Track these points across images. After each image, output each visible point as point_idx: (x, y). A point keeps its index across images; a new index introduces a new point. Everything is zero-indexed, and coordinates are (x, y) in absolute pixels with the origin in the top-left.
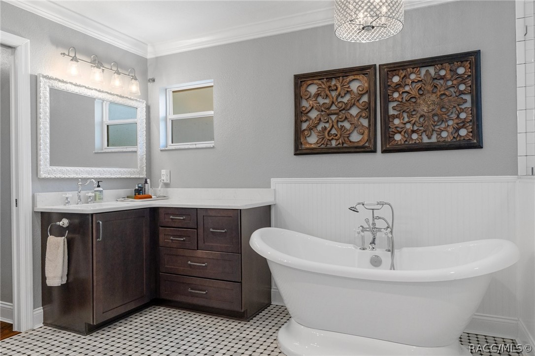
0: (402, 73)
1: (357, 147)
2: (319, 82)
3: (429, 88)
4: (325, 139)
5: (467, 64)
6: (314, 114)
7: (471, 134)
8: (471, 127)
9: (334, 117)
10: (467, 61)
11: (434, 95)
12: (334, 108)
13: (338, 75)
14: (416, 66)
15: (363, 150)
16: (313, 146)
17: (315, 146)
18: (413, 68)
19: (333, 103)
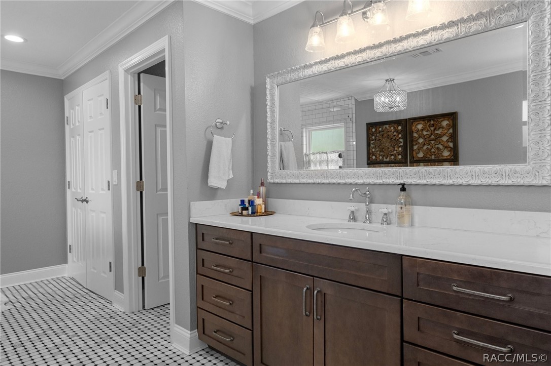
6: (445, 139)
9: (433, 142)
12: (433, 137)
19: (432, 134)
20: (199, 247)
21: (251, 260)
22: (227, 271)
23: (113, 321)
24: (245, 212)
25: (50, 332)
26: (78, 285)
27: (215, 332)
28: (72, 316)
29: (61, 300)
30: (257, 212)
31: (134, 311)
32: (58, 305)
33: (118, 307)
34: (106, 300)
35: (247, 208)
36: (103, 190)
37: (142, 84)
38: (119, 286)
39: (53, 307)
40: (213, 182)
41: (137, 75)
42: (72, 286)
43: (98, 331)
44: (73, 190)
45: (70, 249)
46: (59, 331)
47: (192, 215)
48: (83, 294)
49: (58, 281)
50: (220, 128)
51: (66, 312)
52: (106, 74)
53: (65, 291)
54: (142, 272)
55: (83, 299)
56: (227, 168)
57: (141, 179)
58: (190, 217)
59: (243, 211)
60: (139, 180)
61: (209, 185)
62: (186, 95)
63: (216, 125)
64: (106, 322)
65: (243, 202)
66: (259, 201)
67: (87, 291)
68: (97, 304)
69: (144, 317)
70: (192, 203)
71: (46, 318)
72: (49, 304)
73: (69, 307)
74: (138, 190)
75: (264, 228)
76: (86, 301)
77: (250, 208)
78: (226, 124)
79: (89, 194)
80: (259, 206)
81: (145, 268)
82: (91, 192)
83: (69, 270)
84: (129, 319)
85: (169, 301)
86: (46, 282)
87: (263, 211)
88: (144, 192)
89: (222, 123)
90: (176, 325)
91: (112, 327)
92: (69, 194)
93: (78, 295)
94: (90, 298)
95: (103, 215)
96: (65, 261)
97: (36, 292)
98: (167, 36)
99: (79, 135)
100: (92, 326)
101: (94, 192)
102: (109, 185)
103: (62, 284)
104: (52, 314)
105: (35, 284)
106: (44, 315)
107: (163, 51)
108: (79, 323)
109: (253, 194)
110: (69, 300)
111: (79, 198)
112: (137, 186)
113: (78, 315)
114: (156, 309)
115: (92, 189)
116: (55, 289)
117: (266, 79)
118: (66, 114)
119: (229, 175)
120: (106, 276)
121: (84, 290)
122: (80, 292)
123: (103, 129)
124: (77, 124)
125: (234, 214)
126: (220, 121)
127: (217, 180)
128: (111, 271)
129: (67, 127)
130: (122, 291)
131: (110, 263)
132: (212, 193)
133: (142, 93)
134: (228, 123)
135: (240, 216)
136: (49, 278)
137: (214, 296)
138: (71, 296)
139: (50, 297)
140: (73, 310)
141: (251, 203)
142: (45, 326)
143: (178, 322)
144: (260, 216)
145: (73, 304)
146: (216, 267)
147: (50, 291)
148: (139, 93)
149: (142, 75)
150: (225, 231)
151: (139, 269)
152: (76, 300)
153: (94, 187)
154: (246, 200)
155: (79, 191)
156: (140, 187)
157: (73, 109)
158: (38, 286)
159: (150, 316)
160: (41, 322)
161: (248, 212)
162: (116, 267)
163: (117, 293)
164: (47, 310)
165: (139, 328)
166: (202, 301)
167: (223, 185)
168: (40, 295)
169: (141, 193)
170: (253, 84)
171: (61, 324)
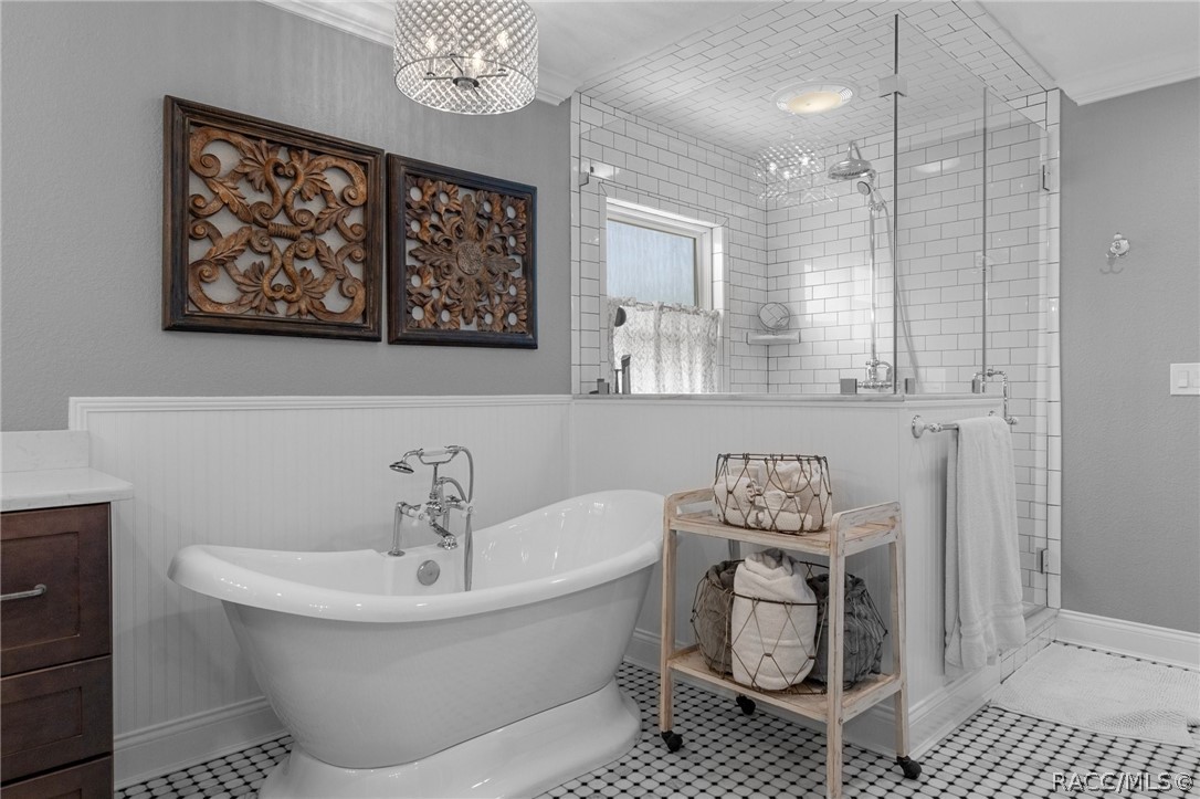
0: (429, 187)
1: (342, 326)
2: (246, 143)
3: (471, 229)
4: (261, 295)
5: (521, 204)
6: (227, 225)
7: (524, 324)
8: (525, 312)
9: (282, 244)
10: (522, 199)
11: (477, 245)
12: (281, 220)
13: (300, 143)
14: (454, 181)
15: (355, 333)
16: (225, 310)
17: (233, 312)
18: (448, 183)
19: (284, 207)
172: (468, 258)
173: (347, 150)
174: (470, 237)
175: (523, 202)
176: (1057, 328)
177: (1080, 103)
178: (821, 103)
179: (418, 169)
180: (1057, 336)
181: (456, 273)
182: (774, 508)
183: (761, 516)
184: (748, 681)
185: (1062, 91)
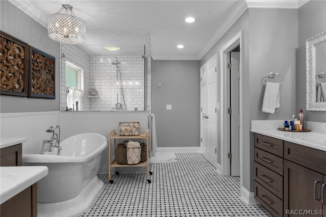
0: (36, 55)
3: (44, 67)
4: (1, 83)
7: (53, 93)
8: (53, 90)
11: (45, 71)
13: (11, 39)
14: (41, 54)
20: (256, 146)
21: (282, 157)
22: (269, 162)
23: (215, 177)
24: (287, 129)
25: (189, 175)
26: (203, 158)
27: (262, 196)
28: (198, 171)
29: (195, 163)
30: (296, 129)
31: (225, 175)
32: (194, 164)
33: (219, 172)
34: (214, 167)
35: (289, 126)
36: (214, 112)
37: (231, 58)
38: (219, 161)
39: (192, 165)
40: (265, 109)
41: (229, 54)
42: (201, 157)
43: (208, 180)
44: (203, 112)
45: (201, 140)
46: (192, 175)
47: (252, 128)
48: (205, 162)
49: (196, 154)
50: (272, 78)
51: (196, 168)
52: (216, 55)
53: (198, 159)
54: (230, 156)
55: (204, 164)
56: (275, 101)
57: (231, 107)
58: (251, 129)
59: (286, 128)
60: (229, 108)
61: (263, 111)
62: (249, 62)
63: (269, 76)
64: (212, 177)
65: (286, 122)
66: (297, 122)
67: (207, 161)
68: (210, 168)
69: (230, 179)
70: (252, 121)
71: (189, 169)
72: (191, 163)
73: (198, 166)
74: (229, 113)
75: (291, 139)
76: (205, 165)
77: (290, 127)
78: (276, 75)
79: (208, 114)
80: (298, 126)
81: (231, 154)
82: (209, 113)
83: (201, 150)
84: (222, 178)
85: (240, 175)
86: (191, 154)
87: (301, 129)
88: (232, 114)
89: (272, 74)
90: (243, 187)
91: (214, 180)
92: (201, 113)
93: (202, 162)
94: (207, 164)
95: (214, 125)
96: (199, 145)
97: (187, 157)
98: (241, 31)
99: (205, 86)
100: (205, 177)
101: (210, 113)
102: (216, 110)
103: (197, 156)
104: (191, 168)
105: (187, 154)
106: (188, 167)
107: (239, 39)
108: (200, 174)
109: (295, 118)
110: (198, 163)
111: (205, 116)
112: (228, 111)
113: (201, 171)
114: (237, 177)
115: (210, 112)
116: (194, 157)
117: (306, 43)
118: (201, 77)
119: (277, 105)
120: (214, 155)
121: (206, 160)
122: (204, 161)
123: (214, 82)
124: (205, 81)
125: (280, 129)
126: (272, 73)
127: (268, 108)
128: (216, 153)
129: (201, 82)
130: (220, 164)
131: (216, 149)
132: (266, 116)
133: (231, 62)
134: (277, 74)
135: (284, 131)
136: (193, 152)
137: (262, 175)
138: (200, 162)
139: (192, 160)
140: (199, 168)
141: (292, 123)
142: (187, 172)
143: (244, 186)
144: (298, 132)
145: (200, 165)
146: (264, 158)
147: (192, 158)
148: (230, 62)
149: (232, 53)
150: (269, 138)
151: (229, 154)
152: (201, 164)
153: (210, 111)
154: (289, 121)
155: (205, 112)
156: (230, 111)
157: (203, 74)
158: (188, 155)
159: (233, 179)
160: (186, 170)
161: (289, 129)
162: (218, 151)
163: (218, 164)
164: (189, 166)
165: (226, 184)
166: (256, 177)
167: (272, 111)
168: (188, 159)
169: (231, 115)
170: (297, 47)
171: (193, 173)
172: (43, 75)
173: (21, 43)
174: (43, 69)
175: (53, 61)
176: (150, 98)
177: (154, 59)
178: (114, 49)
179: (35, 50)
180: (150, 99)
181: (41, 79)
182: (135, 131)
183: (132, 133)
184: (132, 163)
185: (151, 57)
